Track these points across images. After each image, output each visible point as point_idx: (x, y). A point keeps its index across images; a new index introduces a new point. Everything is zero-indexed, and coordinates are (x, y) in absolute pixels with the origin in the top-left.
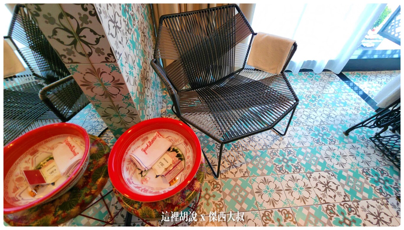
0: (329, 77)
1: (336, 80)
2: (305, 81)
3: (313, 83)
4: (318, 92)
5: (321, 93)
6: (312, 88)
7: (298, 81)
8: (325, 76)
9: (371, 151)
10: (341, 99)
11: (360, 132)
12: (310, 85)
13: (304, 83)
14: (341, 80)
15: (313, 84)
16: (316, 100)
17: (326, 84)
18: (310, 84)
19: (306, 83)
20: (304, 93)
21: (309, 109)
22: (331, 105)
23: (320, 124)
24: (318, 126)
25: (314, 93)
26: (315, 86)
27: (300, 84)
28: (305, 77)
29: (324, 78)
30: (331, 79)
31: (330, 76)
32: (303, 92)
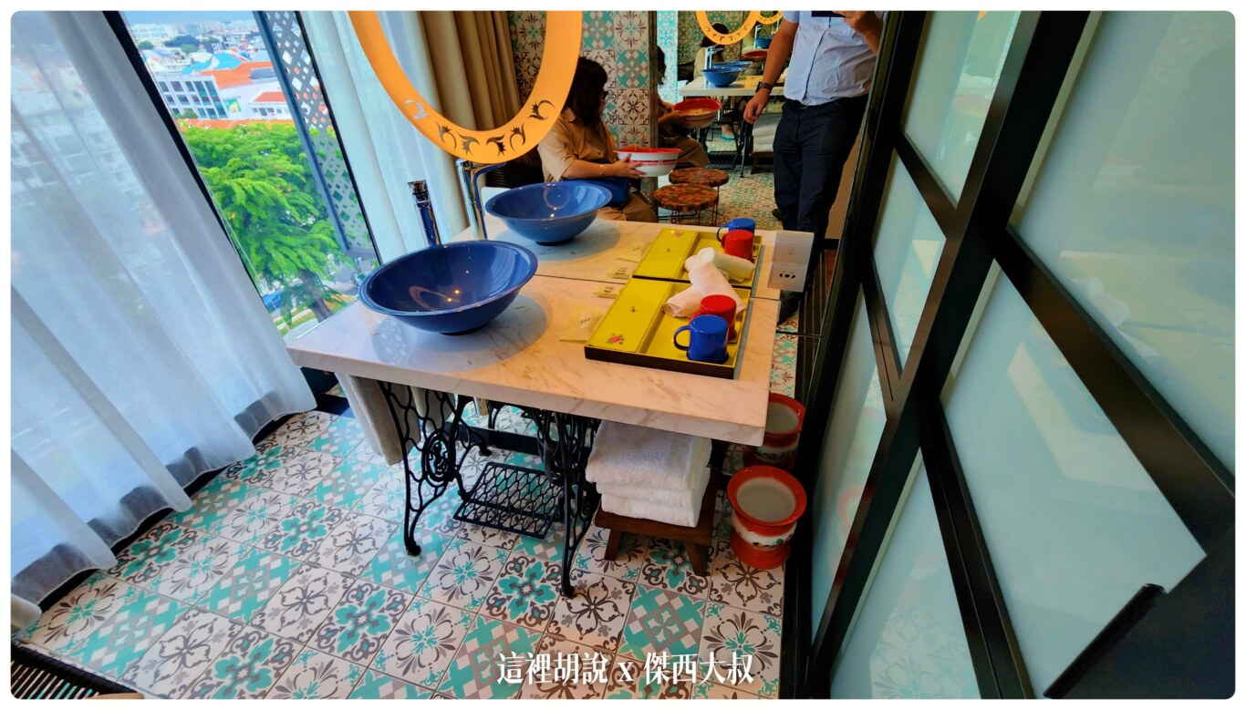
0: (303, 431)
1: (323, 427)
2: (241, 496)
3: (267, 485)
4: (295, 498)
5: (304, 494)
6: (274, 500)
7: (220, 513)
8: (292, 435)
9: (476, 537)
10: (359, 467)
11: (438, 516)
12: (262, 496)
13: (241, 507)
14: (335, 417)
15: (270, 488)
16: (298, 528)
17: (304, 459)
18: (259, 493)
19: (247, 502)
20: (255, 538)
21: (294, 575)
22: (344, 508)
23: (347, 589)
24: (343, 603)
25: (286, 510)
26: (278, 487)
27: (227, 521)
28: (234, 484)
29: (291, 443)
30: (311, 434)
31: (304, 427)
32: (251, 536)
